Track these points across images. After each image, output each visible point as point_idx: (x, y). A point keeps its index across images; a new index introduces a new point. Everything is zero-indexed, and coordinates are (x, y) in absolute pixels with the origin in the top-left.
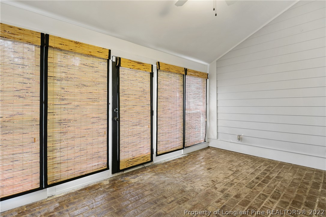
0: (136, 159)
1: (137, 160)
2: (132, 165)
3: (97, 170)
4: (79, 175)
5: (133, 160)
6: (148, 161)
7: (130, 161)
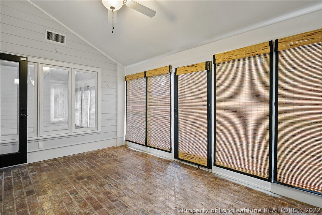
0: (191, 156)
1: (192, 158)
2: (187, 160)
3: (165, 150)
4: (157, 147)
5: (189, 156)
6: (203, 165)
7: (186, 155)
